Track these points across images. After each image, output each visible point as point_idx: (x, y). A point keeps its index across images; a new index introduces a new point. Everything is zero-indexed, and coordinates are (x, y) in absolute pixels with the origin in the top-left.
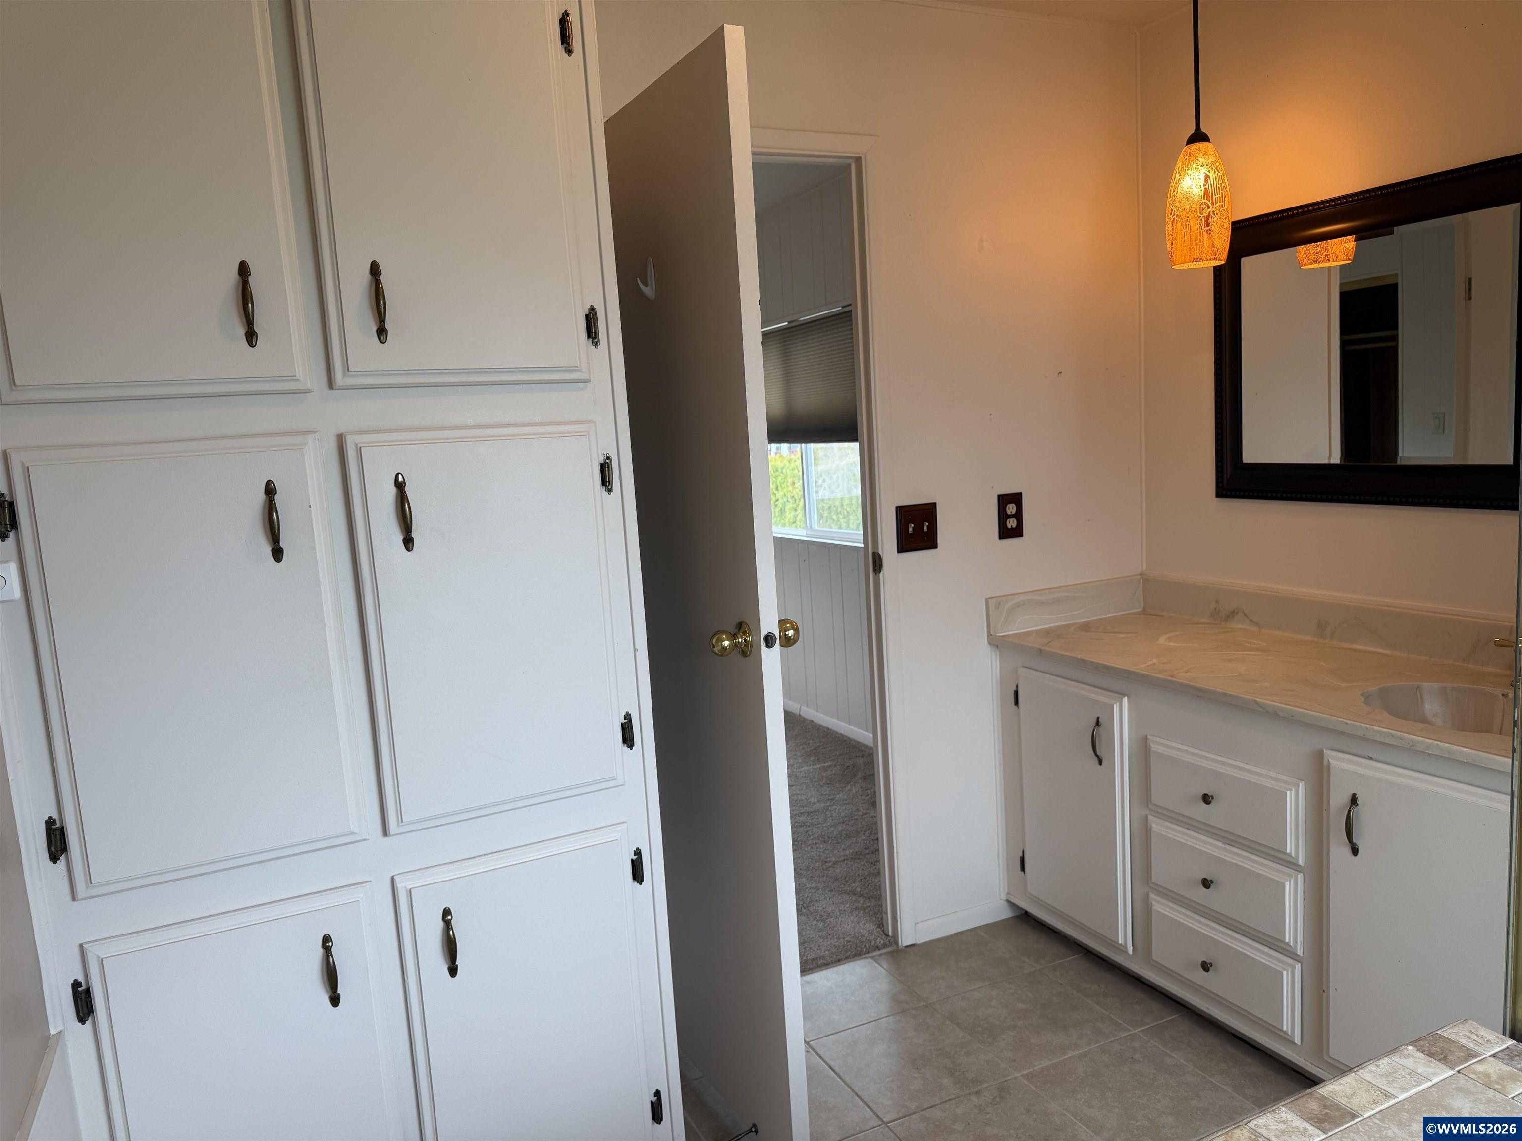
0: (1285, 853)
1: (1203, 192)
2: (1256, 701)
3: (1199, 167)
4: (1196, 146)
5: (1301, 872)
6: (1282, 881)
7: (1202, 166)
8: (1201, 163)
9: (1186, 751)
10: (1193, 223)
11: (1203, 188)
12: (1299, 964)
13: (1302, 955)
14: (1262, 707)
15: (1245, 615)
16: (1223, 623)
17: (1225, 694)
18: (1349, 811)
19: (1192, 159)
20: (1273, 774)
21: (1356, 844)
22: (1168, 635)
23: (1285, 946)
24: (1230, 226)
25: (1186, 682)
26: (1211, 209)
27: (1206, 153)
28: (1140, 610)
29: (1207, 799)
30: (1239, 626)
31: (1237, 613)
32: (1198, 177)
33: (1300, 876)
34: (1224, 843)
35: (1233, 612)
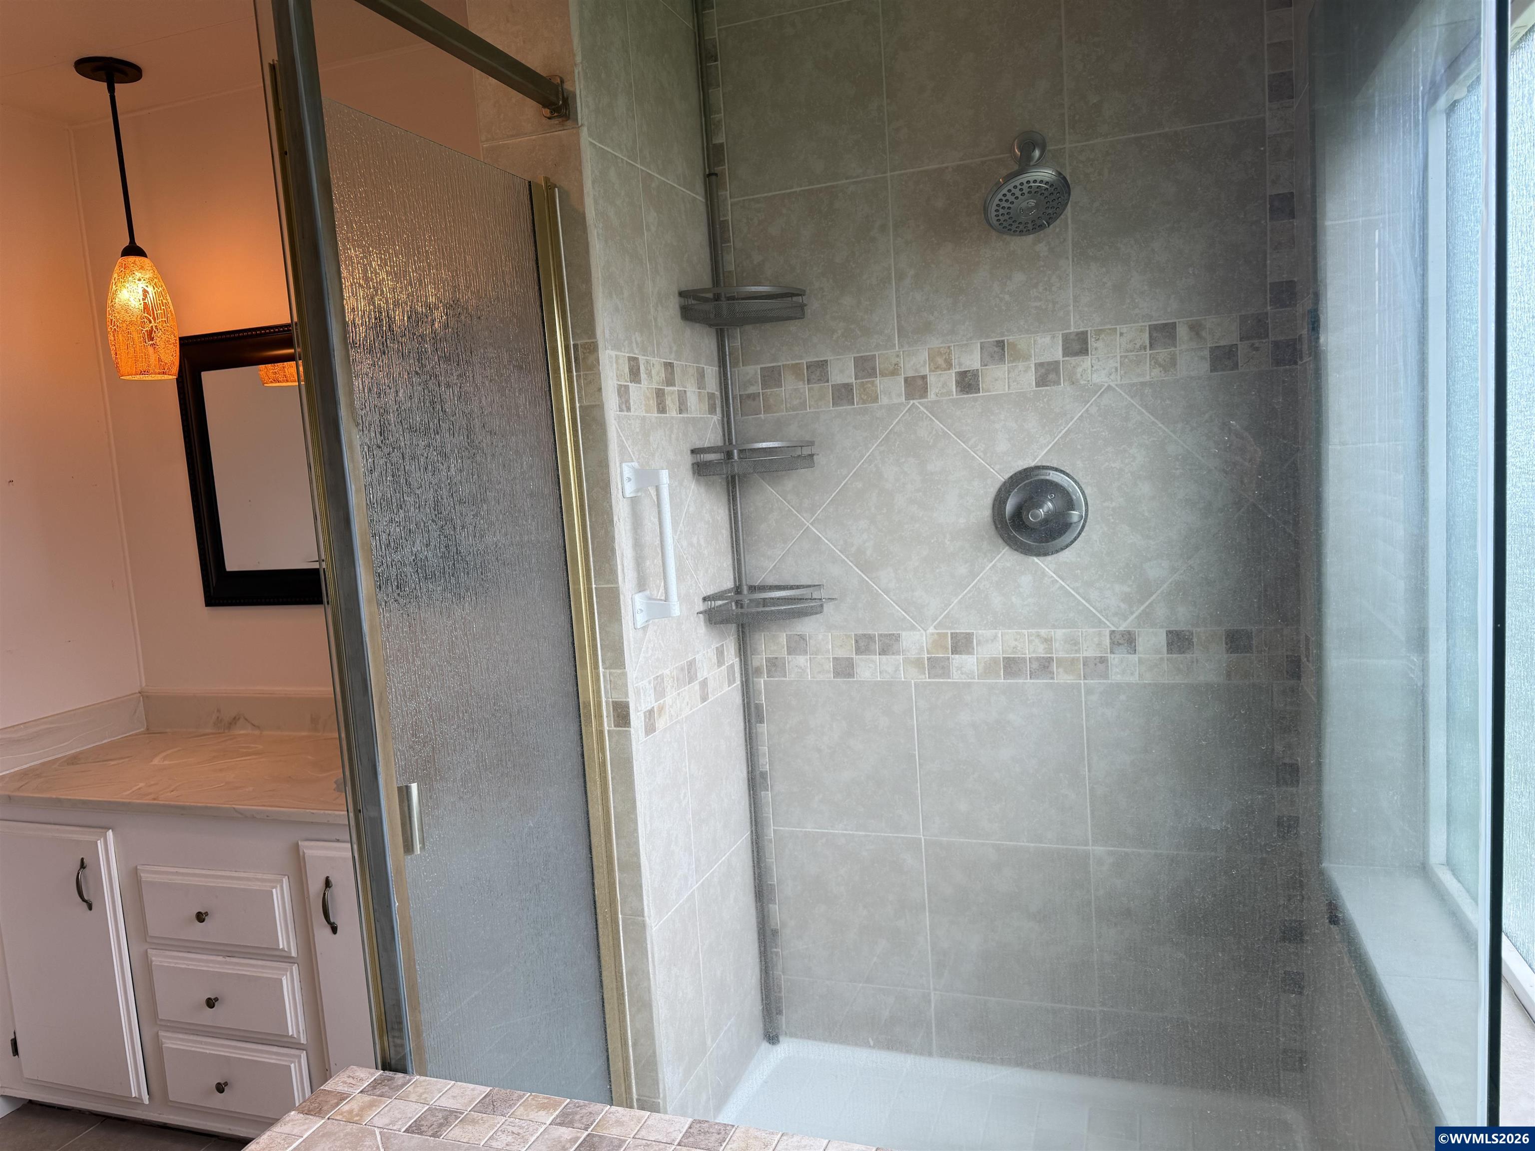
0: (278, 949)
1: (142, 306)
2: (234, 808)
3: (136, 281)
4: (131, 259)
5: (295, 963)
6: (280, 977)
7: (139, 280)
8: (138, 278)
9: (177, 873)
10: (135, 335)
11: (142, 302)
12: (305, 1052)
13: (305, 1043)
14: (241, 814)
15: (246, 719)
16: (226, 731)
17: (206, 807)
18: (324, 894)
19: (127, 271)
20: (259, 876)
21: (334, 923)
22: (164, 754)
23: (289, 1040)
24: (178, 342)
25: (167, 803)
26: (153, 324)
27: (142, 268)
28: (142, 729)
29: (201, 917)
30: (242, 732)
31: (239, 719)
32: (135, 291)
33: (295, 968)
34: (224, 957)
35: (235, 718)
